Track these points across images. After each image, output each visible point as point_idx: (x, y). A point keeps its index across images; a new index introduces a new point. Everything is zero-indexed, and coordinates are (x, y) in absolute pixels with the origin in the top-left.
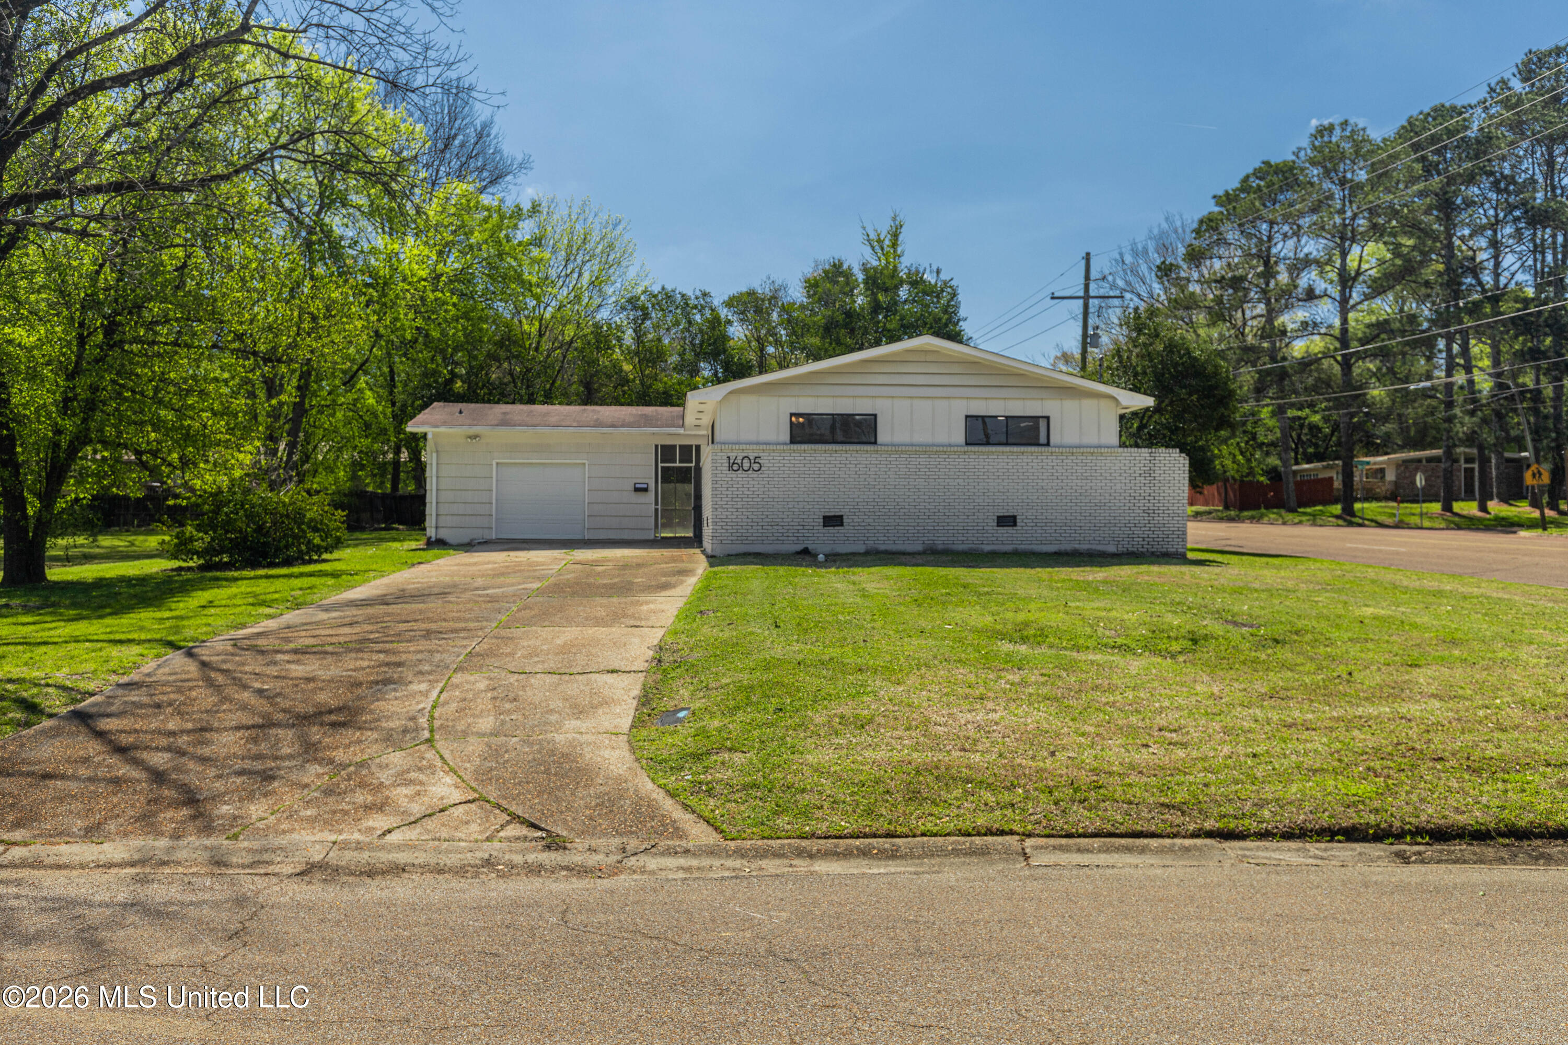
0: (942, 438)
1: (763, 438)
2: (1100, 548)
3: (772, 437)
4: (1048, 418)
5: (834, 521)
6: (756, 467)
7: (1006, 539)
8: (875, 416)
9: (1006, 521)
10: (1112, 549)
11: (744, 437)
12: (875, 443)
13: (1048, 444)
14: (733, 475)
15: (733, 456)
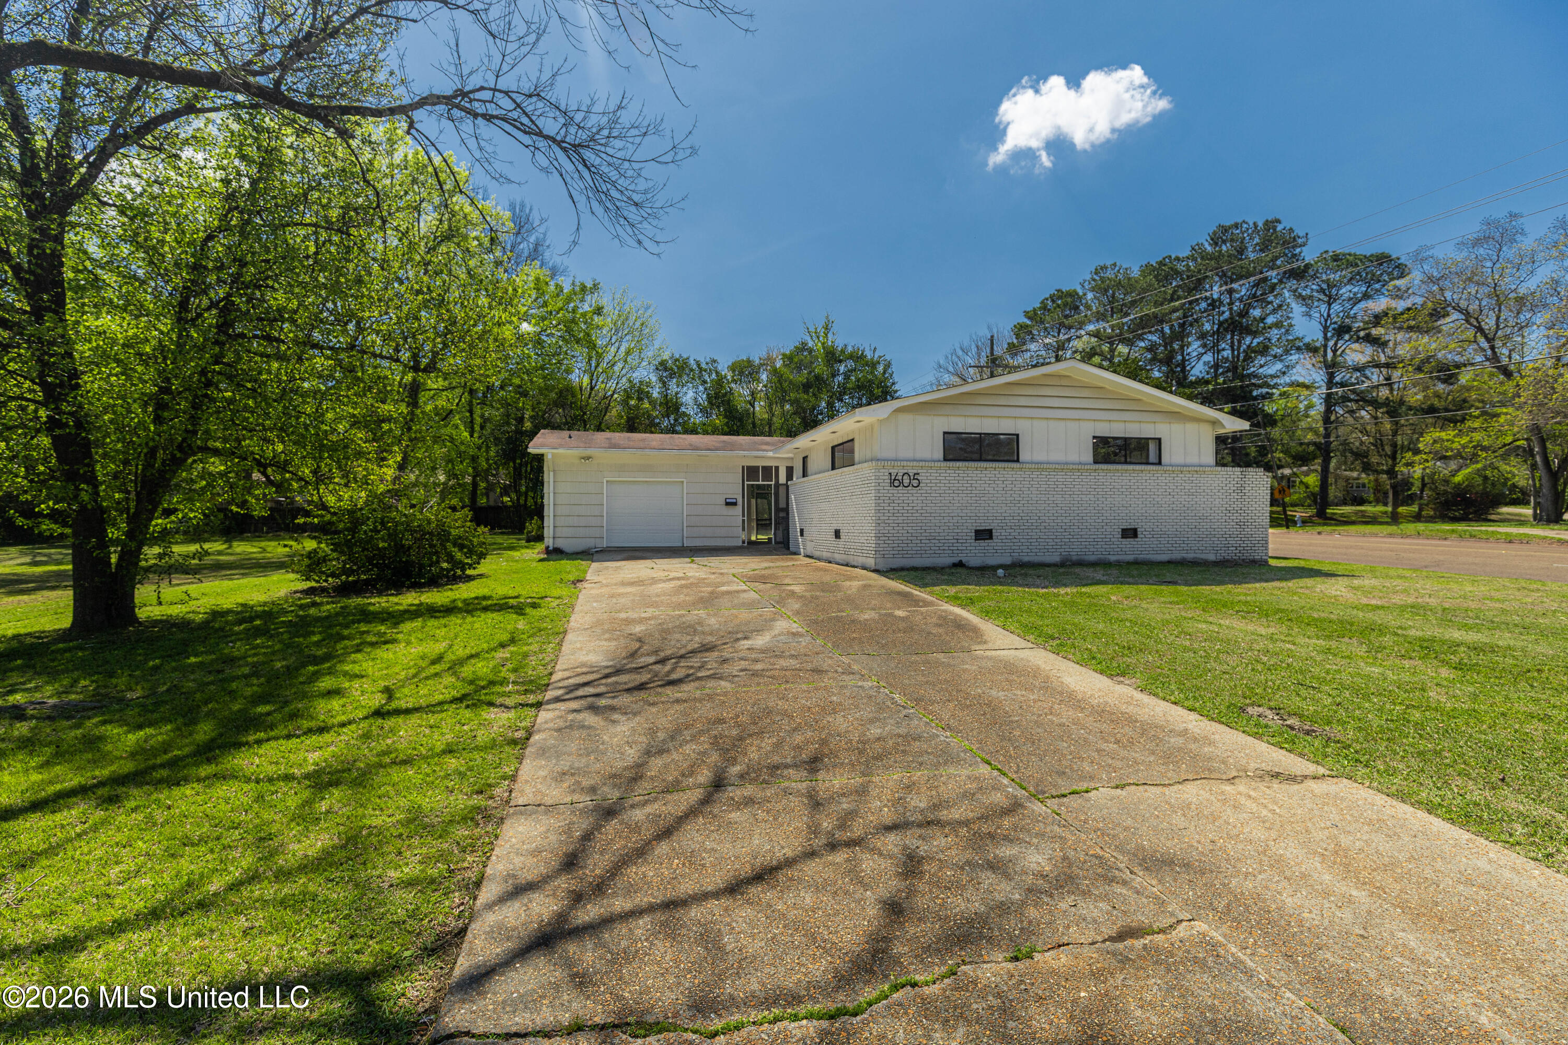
0: (1073, 458)
1: (919, 455)
2: (1203, 556)
3: (927, 455)
4: (1159, 440)
5: (984, 534)
6: (915, 483)
7: (1129, 550)
8: (1018, 435)
9: (1130, 533)
10: (1212, 557)
11: (902, 455)
12: (1018, 461)
13: (1160, 463)
14: (894, 491)
15: (894, 472)
